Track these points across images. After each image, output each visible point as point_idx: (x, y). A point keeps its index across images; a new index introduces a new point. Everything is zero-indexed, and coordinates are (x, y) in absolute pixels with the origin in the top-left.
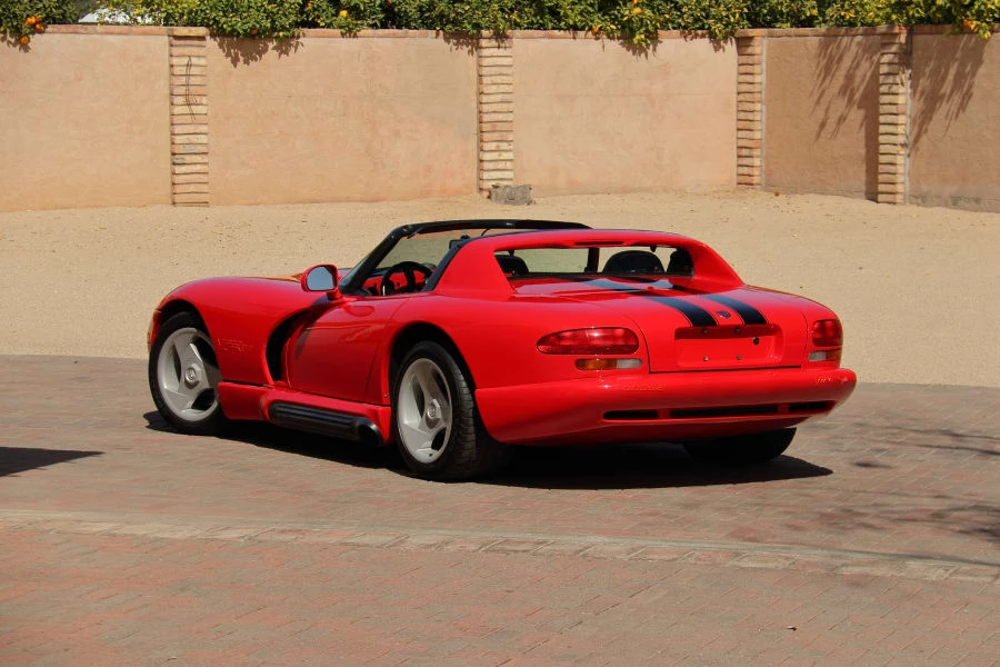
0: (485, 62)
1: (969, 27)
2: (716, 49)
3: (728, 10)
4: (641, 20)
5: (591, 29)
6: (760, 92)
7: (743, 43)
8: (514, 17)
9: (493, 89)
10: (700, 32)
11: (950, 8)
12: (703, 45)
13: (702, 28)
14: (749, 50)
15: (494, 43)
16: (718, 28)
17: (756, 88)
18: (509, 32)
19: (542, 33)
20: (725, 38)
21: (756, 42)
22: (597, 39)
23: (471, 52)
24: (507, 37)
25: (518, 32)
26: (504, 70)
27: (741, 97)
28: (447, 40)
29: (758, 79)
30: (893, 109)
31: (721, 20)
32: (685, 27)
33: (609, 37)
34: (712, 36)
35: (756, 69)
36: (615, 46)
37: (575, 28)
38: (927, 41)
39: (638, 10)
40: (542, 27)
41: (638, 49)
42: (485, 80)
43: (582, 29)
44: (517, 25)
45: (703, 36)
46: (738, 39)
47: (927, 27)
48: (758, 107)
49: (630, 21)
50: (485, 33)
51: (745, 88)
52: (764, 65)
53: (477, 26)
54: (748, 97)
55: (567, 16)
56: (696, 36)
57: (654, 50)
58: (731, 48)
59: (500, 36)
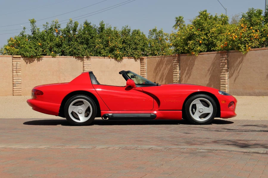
0: (85, 63)
1: (193, 54)
2: (136, 61)
3: (138, 52)
4: (119, 54)
5: (108, 56)
6: (146, 70)
7: (142, 60)
8: (91, 53)
9: (87, 69)
10: (132, 57)
11: (189, 50)
12: (133, 60)
13: (132, 56)
14: (143, 61)
15: (86, 59)
16: (136, 56)
17: (145, 69)
18: (90, 57)
19: (97, 57)
20: (138, 59)
21: (145, 59)
22: (109, 58)
23: (81, 61)
24: (89, 58)
25: (92, 57)
26: (89, 65)
27: (141, 72)
28: (76, 58)
29: (145, 67)
30: (176, 72)
31: (136, 55)
32: (129, 56)
33: (112, 58)
34: (135, 58)
35: (145, 65)
36: (113, 60)
37: (104, 56)
38: (183, 57)
39: (118, 52)
40: (97, 56)
41: (118, 61)
42: (85, 67)
43: (106, 56)
44: (92, 55)
45: (133, 58)
46: (140, 59)
47: (183, 55)
48: (145, 73)
49: (117, 54)
50: (84, 57)
51: (142, 69)
52: (146, 64)
53: (83, 55)
54: (143, 71)
55: (103, 53)
56: (131, 58)
57: (122, 61)
58: (139, 61)
59: (88, 58)
